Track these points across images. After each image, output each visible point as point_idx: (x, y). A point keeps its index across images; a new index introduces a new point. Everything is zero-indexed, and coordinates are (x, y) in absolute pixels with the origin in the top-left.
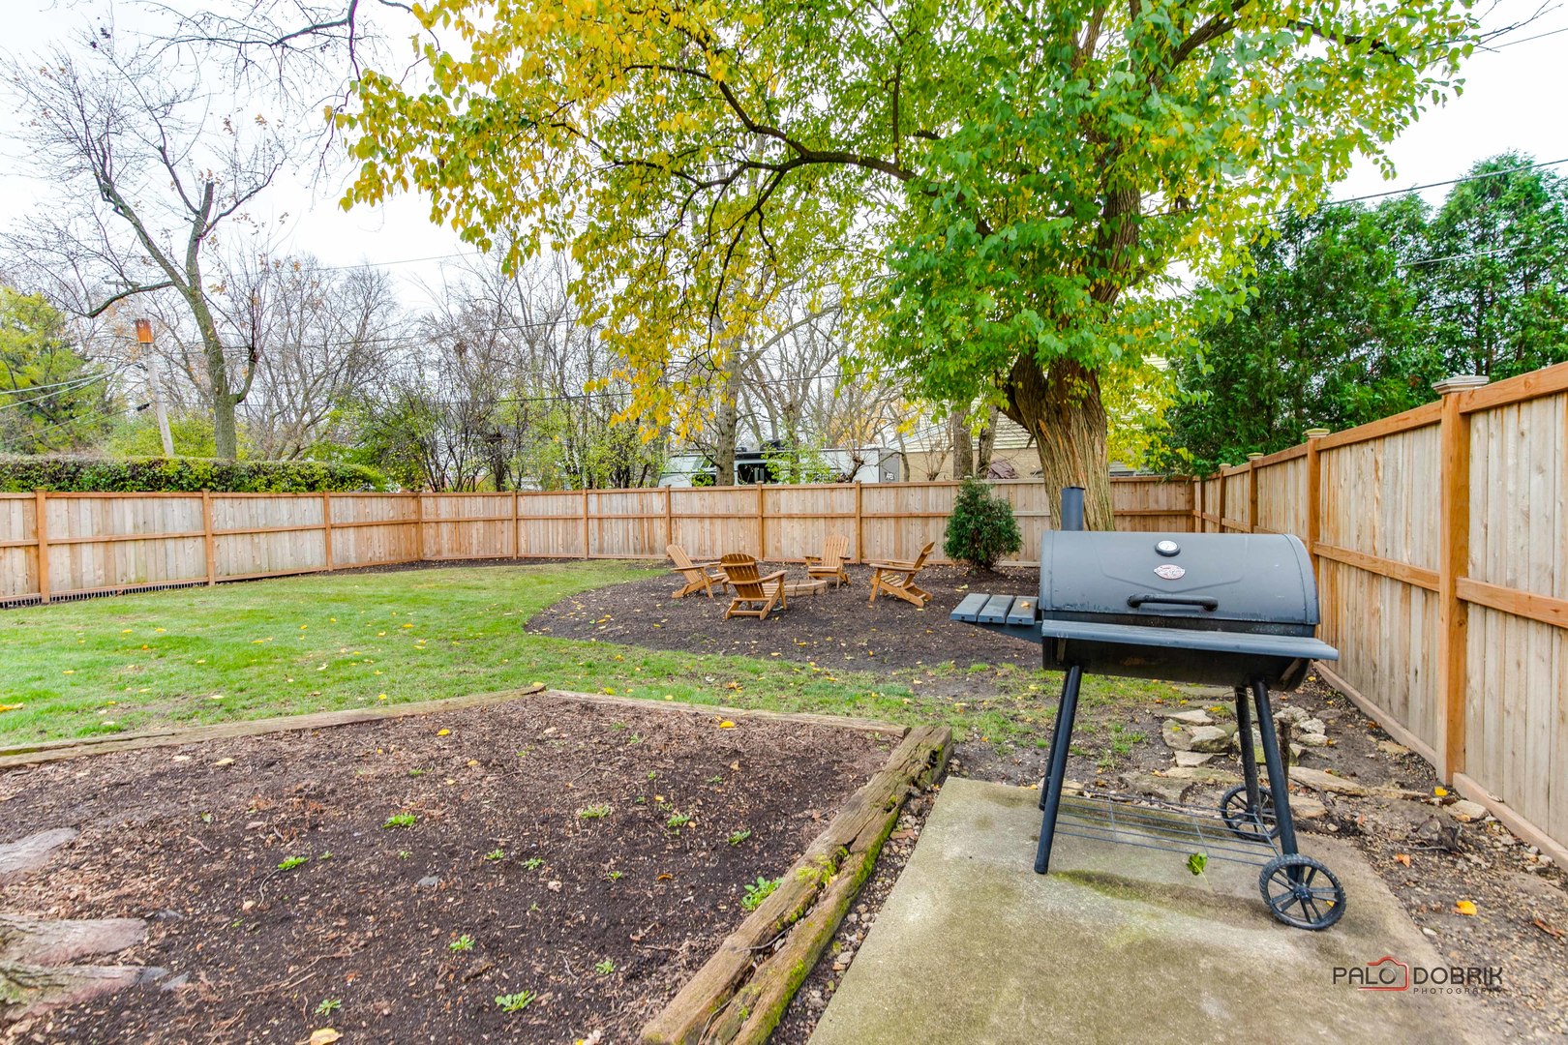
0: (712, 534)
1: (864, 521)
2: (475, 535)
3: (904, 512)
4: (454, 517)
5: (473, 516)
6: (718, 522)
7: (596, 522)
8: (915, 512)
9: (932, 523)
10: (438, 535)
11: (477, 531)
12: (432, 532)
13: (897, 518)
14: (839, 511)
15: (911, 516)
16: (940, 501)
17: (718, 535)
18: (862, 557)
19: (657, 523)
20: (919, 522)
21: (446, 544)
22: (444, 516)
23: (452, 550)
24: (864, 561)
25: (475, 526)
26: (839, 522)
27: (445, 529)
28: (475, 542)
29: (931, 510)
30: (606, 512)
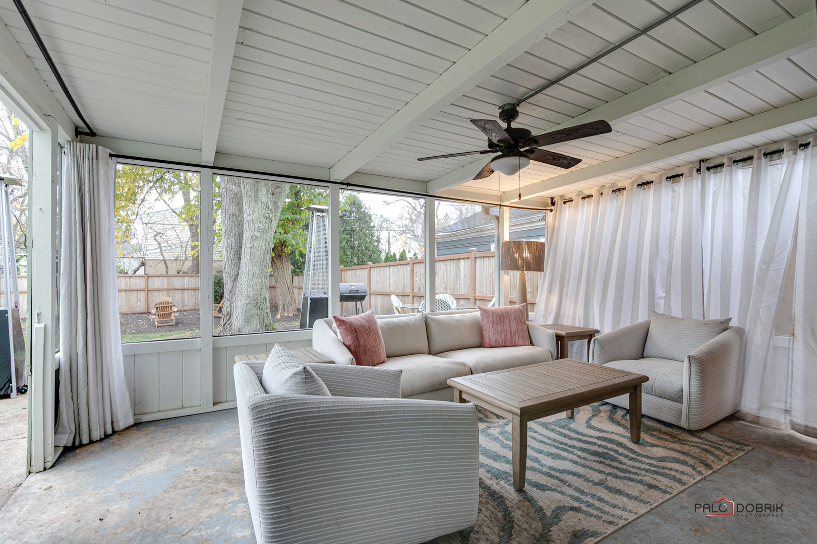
1: (150, 292)
3: (171, 287)
8: (177, 287)
9: (186, 292)
13: (168, 290)
14: (134, 287)
15: (176, 289)
16: (190, 283)
18: (148, 309)
20: (179, 292)
24: (149, 311)
26: (134, 293)
29: (186, 287)
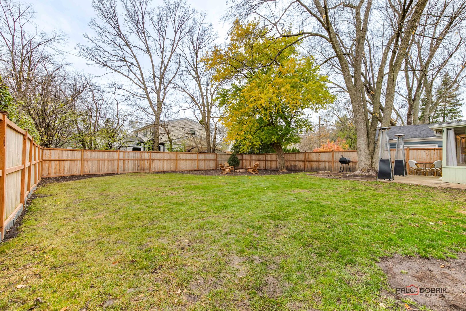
0: (163, 164)
2: (66, 166)
4: (58, 158)
5: (66, 158)
6: (165, 161)
7: (122, 161)
10: (50, 166)
11: (67, 165)
12: (47, 165)
13: (205, 160)
17: (165, 165)
19: (146, 161)
21: (52, 170)
22: (53, 158)
23: (55, 173)
25: (66, 162)
27: (53, 163)
28: (66, 169)
30: (126, 158)
